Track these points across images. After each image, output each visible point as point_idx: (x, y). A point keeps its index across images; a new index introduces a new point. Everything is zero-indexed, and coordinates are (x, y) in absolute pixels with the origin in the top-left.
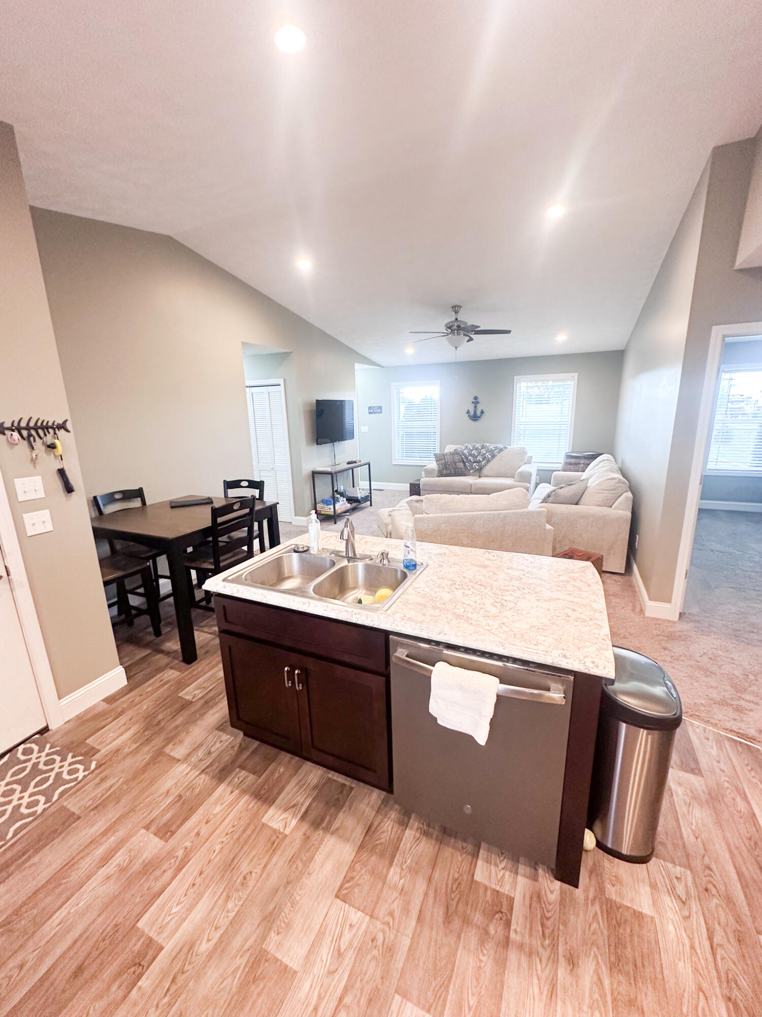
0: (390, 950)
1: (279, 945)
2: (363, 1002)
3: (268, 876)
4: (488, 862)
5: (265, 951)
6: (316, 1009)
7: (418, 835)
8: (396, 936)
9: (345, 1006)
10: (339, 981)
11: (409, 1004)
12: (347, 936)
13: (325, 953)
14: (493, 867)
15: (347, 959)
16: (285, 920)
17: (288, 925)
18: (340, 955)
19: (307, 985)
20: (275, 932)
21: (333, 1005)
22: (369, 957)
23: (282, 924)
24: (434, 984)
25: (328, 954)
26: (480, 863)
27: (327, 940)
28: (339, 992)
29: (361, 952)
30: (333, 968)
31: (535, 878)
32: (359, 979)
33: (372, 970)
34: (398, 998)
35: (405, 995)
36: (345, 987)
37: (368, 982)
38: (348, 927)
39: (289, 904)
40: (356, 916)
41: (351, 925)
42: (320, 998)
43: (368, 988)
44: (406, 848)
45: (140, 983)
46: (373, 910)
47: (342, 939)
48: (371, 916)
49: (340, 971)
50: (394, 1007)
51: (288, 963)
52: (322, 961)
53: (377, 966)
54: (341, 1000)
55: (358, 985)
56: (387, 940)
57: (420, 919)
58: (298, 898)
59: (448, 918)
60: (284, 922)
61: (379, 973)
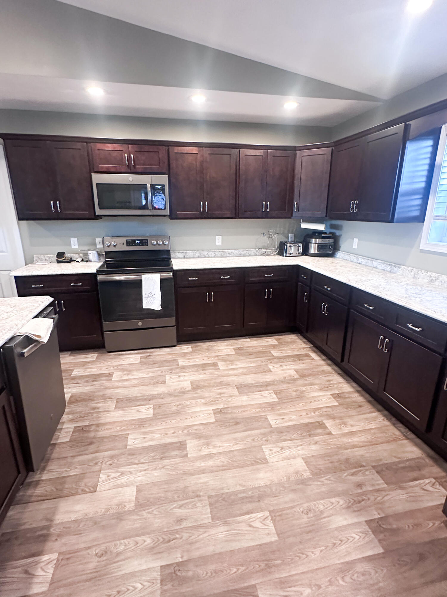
0: (112, 457)
1: (129, 502)
2: (135, 456)
3: (94, 540)
4: (58, 439)
5: (135, 506)
6: (145, 470)
7: (45, 472)
8: (106, 457)
9: (139, 461)
10: (132, 468)
11: (128, 443)
12: (113, 475)
13: (123, 480)
14: (60, 437)
15: (123, 470)
16: (117, 507)
17: (118, 505)
18: (122, 474)
19: (139, 478)
20: (125, 509)
21: (140, 465)
22: (119, 462)
23: (120, 508)
24: (118, 439)
25: (124, 478)
26: (59, 441)
27: (118, 482)
28: (136, 466)
29: (118, 466)
30: (129, 473)
31: (63, 423)
32: (128, 462)
33: (122, 460)
34: (128, 447)
35: (126, 446)
36: (133, 465)
37: (127, 458)
38: (109, 477)
39: (108, 513)
40: (103, 477)
41: (108, 477)
42: (141, 471)
43: (129, 457)
44: (57, 474)
45: (181, 560)
46: (99, 471)
47: (116, 476)
48: (101, 470)
49: (128, 470)
50: (131, 447)
51: (135, 492)
52: (128, 479)
53: (121, 458)
54: (137, 464)
55: (130, 461)
56: (109, 460)
57: (96, 452)
58: (103, 510)
59: (91, 443)
60: (118, 508)
61: (123, 456)
